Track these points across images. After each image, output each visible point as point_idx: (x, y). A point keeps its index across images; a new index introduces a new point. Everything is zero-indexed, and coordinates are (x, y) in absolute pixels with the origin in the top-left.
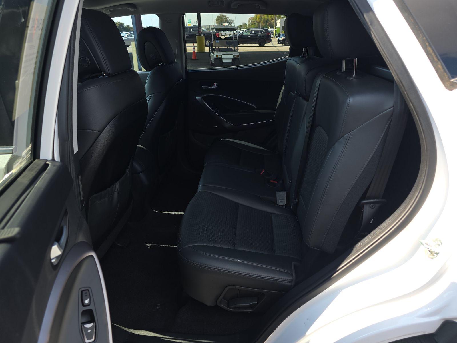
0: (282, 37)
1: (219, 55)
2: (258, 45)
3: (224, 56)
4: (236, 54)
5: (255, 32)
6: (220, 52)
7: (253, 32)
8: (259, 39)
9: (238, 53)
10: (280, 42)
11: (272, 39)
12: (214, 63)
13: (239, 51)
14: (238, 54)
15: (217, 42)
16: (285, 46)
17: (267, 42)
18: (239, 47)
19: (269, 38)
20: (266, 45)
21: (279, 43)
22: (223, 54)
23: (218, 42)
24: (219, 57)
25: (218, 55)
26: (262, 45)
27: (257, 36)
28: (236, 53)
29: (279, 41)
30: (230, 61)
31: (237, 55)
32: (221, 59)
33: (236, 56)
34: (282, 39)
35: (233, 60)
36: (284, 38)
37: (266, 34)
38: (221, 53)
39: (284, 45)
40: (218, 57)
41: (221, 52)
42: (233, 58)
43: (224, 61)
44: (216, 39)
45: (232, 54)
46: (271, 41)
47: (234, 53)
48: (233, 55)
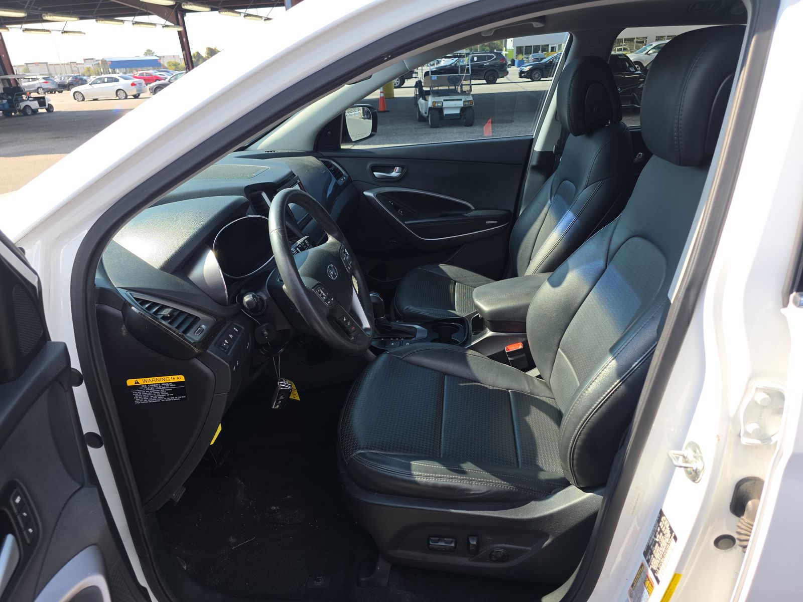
0: (527, 66)
1: (438, 102)
2: (484, 82)
3: (446, 104)
4: (468, 100)
5: (479, 58)
6: (439, 96)
7: (475, 59)
8: (485, 72)
9: (471, 96)
10: (523, 75)
11: (508, 69)
12: (428, 116)
13: (472, 93)
14: (470, 98)
15: (433, 79)
16: (533, 81)
17: (500, 75)
18: (472, 86)
19: (504, 69)
20: (499, 80)
21: (521, 77)
22: (444, 100)
23: (436, 78)
24: (438, 106)
25: (435, 102)
26: (491, 81)
27: (481, 66)
28: (468, 98)
29: (521, 72)
30: (458, 111)
31: (470, 101)
32: (441, 110)
33: (467, 103)
34: (526, 69)
35: (463, 109)
36: (531, 67)
37: (498, 61)
38: (442, 99)
39: (530, 80)
40: (436, 105)
41: (441, 97)
42: (463, 106)
43: (446, 112)
44: (431, 74)
45: (461, 100)
46: (507, 73)
47: (464, 98)
48: (463, 100)
